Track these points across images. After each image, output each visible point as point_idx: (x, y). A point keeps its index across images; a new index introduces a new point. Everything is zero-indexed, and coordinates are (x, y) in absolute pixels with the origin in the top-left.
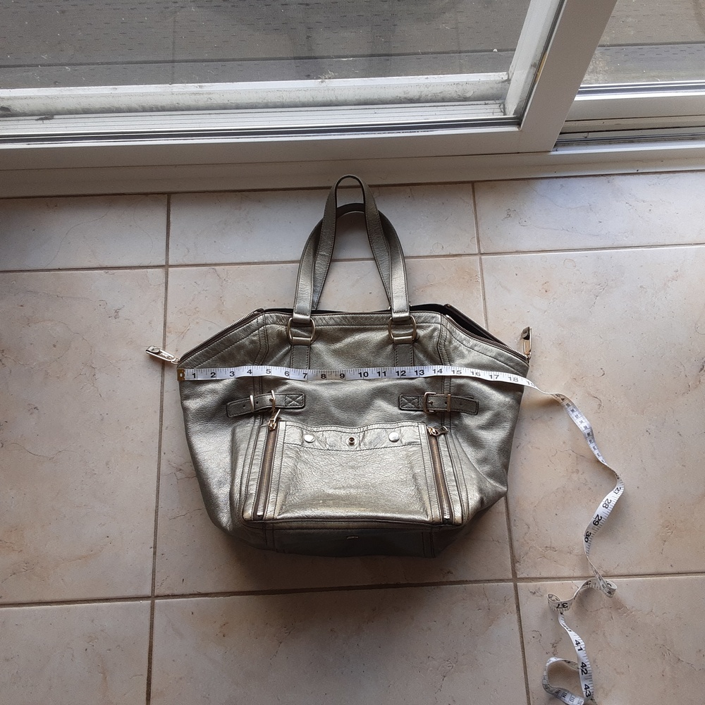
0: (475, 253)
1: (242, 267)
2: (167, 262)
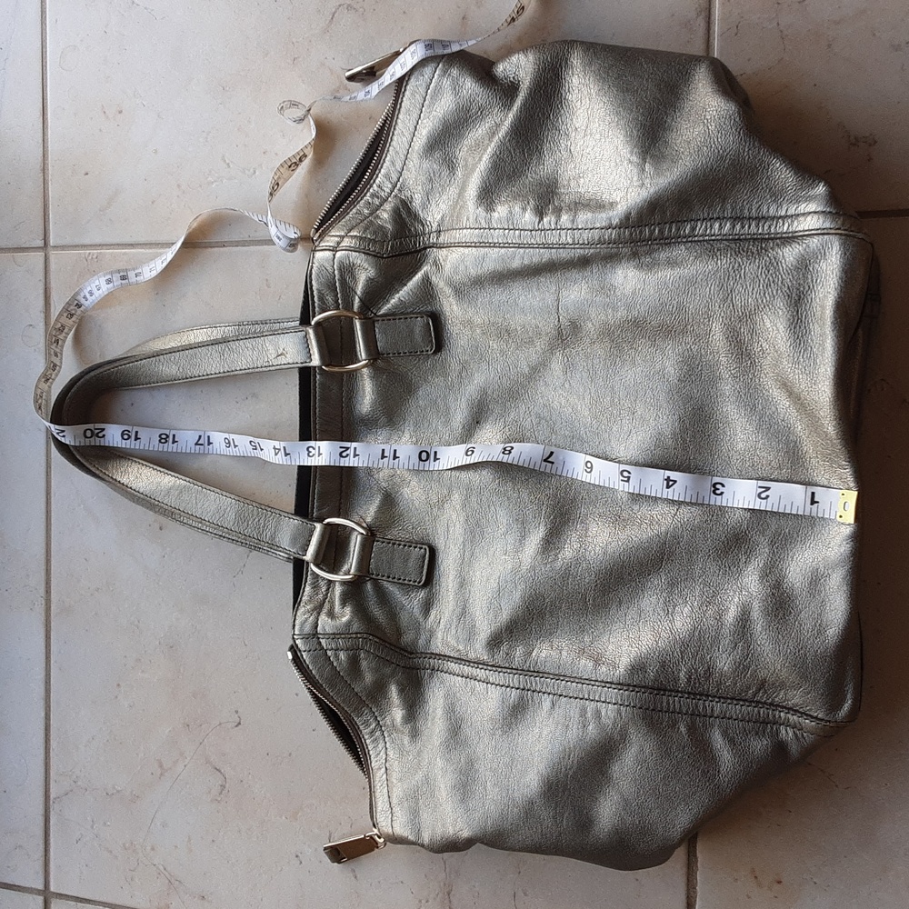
0: (42, 259)
1: (53, 744)
2: (38, 892)
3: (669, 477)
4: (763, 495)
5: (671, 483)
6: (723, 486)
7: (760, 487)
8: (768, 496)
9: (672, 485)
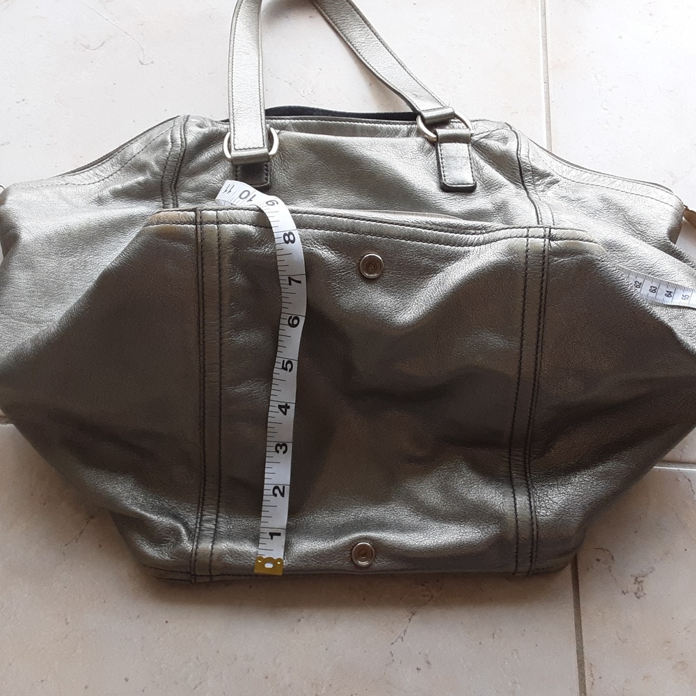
3: (289, 407)
4: (277, 491)
5: (284, 409)
6: (284, 452)
7: (284, 487)
8: (275, 495)
9: (282, 411)
